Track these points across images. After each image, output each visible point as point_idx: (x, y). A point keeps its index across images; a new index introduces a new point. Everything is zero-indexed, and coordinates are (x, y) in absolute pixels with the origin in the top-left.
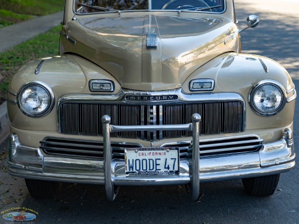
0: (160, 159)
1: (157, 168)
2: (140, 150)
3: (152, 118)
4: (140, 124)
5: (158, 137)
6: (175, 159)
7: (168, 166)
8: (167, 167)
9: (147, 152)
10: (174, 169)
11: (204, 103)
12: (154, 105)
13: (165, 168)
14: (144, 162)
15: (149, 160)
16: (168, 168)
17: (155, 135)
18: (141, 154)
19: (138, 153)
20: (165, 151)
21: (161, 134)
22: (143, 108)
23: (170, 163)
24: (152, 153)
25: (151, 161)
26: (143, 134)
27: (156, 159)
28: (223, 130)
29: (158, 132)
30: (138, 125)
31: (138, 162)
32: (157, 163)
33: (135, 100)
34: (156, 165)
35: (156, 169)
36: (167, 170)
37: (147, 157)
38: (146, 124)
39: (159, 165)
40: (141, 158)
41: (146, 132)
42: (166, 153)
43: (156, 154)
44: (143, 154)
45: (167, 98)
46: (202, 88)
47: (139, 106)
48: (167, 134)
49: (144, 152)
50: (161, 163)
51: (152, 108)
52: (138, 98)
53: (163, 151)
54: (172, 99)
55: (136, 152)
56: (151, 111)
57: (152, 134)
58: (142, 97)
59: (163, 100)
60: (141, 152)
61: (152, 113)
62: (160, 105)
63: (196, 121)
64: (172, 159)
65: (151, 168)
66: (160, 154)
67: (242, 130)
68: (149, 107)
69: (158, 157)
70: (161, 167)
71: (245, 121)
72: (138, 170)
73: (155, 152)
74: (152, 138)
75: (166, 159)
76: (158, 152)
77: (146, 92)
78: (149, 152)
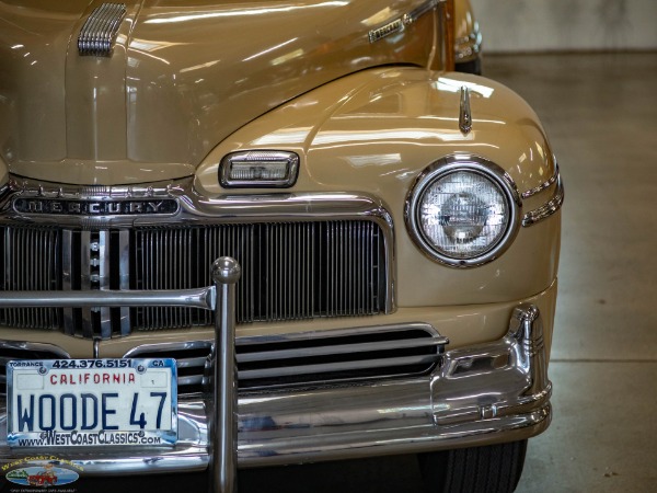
0: (116, 395)
1: (108, 424)
2: (57, 366)
3: (96, 269)
4: (57, 287)
5: (116, 328)
6: (164, 395)
7: (142, 416)
8: (137, 418)
9: (75, 373)
10: (159, 425)
11: (263, 225)
12: (103, 229)
13: (132, 422)
14: (68, 402)
15: (84, 397)
16: (142, 423)
17: (105, 321)
18: (58, 379)
19: (48, 377)
20: (133, 371)
21: (125, 317)
22: (69, 235)
23: (148, 406)
24: (91, 378)
25: (90, 402)
26: (68, 313)
27: (105, 396)
28: (322, 308)
29: (115, 312)
30: (53, 288)
31: (47, 403)
32: (108, 408)
33: (44, 211)
34: (105, 412)
35: (105, 427)
36: (137, 428)
37: (77, 390)
38: (77, 286)
39: (113, 412)
40: (58, 391)
41: (77, 310)
42: (137, 376)
43: (106, 378)
44: (63, 380)
45: (144, 208)
46: (260, 178)
47: (58, 231)
48: (144, 319)
49: (68, 372)
50: (121, 406)
51: (95, 238)
52: (55, 206)
53: (127, 371)
54: (159, 211)
55: (42, 372)
56: (94, 246)
57: (97, 317)
58: (65, 205)
59: (129, 213)
60: (59, 372)
61: (96, 254)
62: (123, 228)
63: (223, 280)
64: (153, 394)
65: (90, 422)
66: (117, 379)
67: (382, 309)
68: (86, 235)
69: (111, 387)
70: (120, 419)
71: (394, 281)
72: (47, 429)
73: (101, 371)
74: (98, 329)
75: (136, 395)
76: (111, 372)
77: (79, 188)
78: (83, 372)
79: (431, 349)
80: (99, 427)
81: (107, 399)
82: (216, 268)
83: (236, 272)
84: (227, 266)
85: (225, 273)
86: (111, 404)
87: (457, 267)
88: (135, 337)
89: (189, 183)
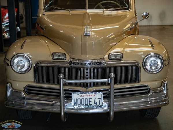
0: (91, 99)
1: (90, 104)
2: (81, 93)
3: (87, 75)
4: (80, 79)
5: (90, 86)
6: (100, 99)
7: (96, 102)
8: (95, 103)
9: (84, 94)
10: (99, 104)
12: (89, 68)
13: (94, 104)
14: (83, 100)
15: (86, 99)
16: (96, 104)
20: (95, 94)
21: (92, 84)
22: (82, 69)
23: (97, 101)
24: (87, 95)
25: (87, 100)
26: (82, 84)
27: (89, 99)
28: (128, 82)
29: (90, 83)
31: (79, 100)
32: (90, 101)
33: (78, 65)
34: (89, 102)
36: (95, 105)
37: (84, 98)
38: (84, 79)
39: (91, 102)
40: (81, 98)
41: (84, 83)
42: (95, 95)
43: (90, 95)
44: (82, 96)
45: (96, 64)
46: (116, 58)
47: (80, 69)
48: (95, 84)
49: (83, 94)
51: (87, 70)
52: (80, 64)
53: (93, 94)
54: (99, 64)
55: (78, 94)
57: (87, 84)
58: (82, 64)
59: (93, 65)
60: (81, 94)
61: (87, 73)
62: (92, 68)
63: (112, 77)
64: (98, 98)
65: (87, 104)
66: (92, 96)
67: (138, 82)
68: (85, 69)
69: (90, 97)
70: (92, 103)
71: (140, 76)
72: (79, 105)
73: (89, 94)
74: (87, 86)
75: (95, 99)
76: (90, 94)
77: (84, 60)
78: (85, 94)
79: (147, 89)
80: (88, 105)
81: (90, 99)
82: (110, 75)
83: (114, 76)
84: (112, 75)
85: (112, 76)
86: (91, 100)
87: (151, 74)
88: (94, 88)
89: (103, 59)
